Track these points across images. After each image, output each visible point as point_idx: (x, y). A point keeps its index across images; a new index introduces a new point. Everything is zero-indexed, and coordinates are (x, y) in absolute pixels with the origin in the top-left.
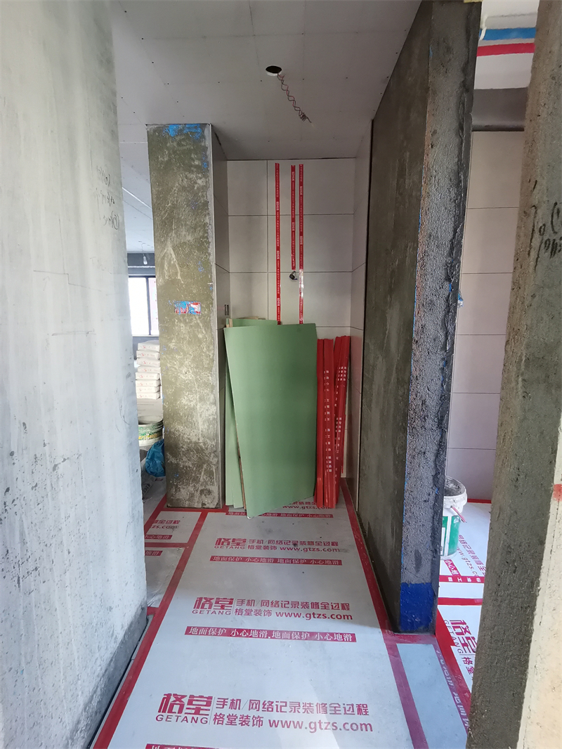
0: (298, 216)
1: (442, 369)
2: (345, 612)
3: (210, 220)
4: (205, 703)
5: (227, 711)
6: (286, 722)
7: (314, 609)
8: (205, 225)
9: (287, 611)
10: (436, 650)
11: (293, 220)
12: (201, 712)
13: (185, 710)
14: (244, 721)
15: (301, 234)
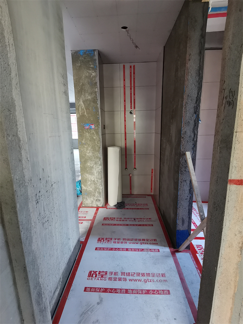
0: (133, 87)
1: (193, 148)
2: (155, 242)
3: (97, 90)
4: (105, 274)
5: (113, 276)
6: (135, 279)
7: (144, 241)
8: (96, 92)
9: (133, 242)
10: (190, 255)
11: (131, 89)
12: (104, 277)
13: (97, 276)
14: (120, 279)
15: (134, 94)
